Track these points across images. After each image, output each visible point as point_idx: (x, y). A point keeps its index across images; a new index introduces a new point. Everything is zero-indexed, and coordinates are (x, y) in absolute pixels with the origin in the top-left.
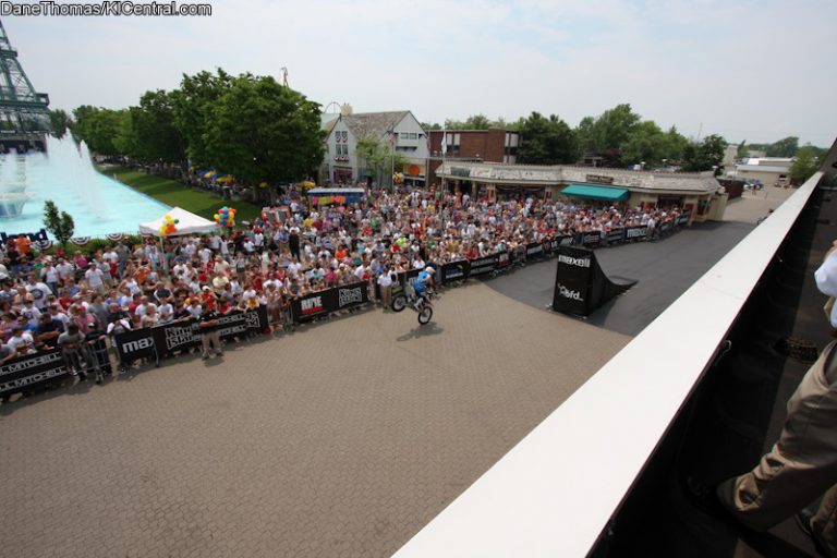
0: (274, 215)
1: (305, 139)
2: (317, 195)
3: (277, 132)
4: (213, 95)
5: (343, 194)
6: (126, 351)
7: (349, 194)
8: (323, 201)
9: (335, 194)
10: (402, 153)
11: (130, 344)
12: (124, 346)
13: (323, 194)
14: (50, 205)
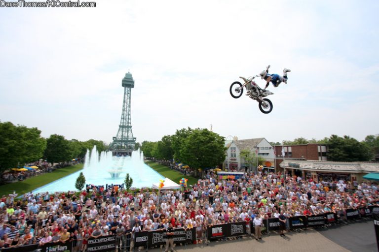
0: (203, 183)
1: (217, 151)
2: (222, 175)
3: (207, 149)
4: (185, 136)
5: (234, 175)
6: (137, 241)
7: (236, 175)
8: (225, 177)
9: (230, 175)
10: (262, 156)
11: (139, 238)
12: (137, 238)
13: (224, 175)
14: (128, 175)
